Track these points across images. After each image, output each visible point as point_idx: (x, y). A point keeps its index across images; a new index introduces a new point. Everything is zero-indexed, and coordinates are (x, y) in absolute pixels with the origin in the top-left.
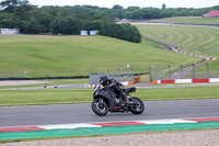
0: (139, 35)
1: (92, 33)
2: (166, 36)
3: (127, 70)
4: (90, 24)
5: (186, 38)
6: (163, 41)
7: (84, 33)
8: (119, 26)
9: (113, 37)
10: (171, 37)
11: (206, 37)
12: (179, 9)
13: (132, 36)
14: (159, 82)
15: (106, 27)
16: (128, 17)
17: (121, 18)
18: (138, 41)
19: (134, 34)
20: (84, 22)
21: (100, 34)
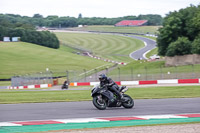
0: (58, 42)
1: (15, 39)
2: (82, 43)
3: (47, 73)
4: (12, 31)
5: (100, 45)
6: (80, 47)
7: (6, 39)
8: (38, 33)
9: (33, 43)
10: (86, 44)
11: (118, 44)
12: (94, 19)
13: (52, 43)
14: (75, 84)
15: (27, 34)
16: (47, 25)
17: (41, 26)
18: (56, 47)
19: (53, 40)
20: (7, 29)
21: (21, 40)
